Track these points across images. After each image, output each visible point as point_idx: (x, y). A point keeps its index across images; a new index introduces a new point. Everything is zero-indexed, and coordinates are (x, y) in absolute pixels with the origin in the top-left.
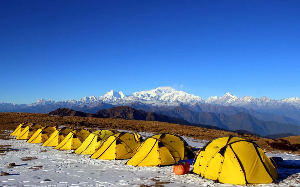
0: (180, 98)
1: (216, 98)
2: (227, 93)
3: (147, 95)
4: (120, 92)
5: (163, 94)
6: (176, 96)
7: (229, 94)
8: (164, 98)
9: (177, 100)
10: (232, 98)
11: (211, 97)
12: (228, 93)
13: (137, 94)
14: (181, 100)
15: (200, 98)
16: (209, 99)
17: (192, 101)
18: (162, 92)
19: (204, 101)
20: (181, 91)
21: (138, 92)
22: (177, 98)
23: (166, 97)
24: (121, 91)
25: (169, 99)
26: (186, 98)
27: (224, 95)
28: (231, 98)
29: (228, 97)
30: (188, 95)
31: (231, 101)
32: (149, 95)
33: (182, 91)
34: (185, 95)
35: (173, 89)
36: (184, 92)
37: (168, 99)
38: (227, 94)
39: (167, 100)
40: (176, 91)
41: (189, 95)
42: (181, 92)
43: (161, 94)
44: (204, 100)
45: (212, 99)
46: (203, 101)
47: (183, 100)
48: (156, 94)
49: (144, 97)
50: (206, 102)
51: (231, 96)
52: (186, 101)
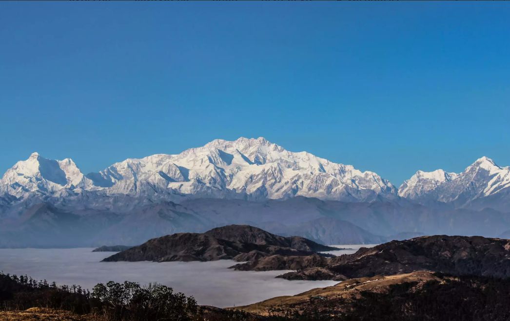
0: (307, 183)
1: (438, 176)
2: (478, 160)
3: (178, 172)
4: (66, 160)
5: (239, 168)
6: (289, 174)
7: (486, 163)
8: (243, 183)
9: (295, 191)
10: (499, 178)
11: (422, 173)
12: (484, 158)
13: (129, 166)
14: (310, 189)
15: (377, 177)
16: (412, 182)
17: (349, 194)
18: (234, 161)
19: (393, 191)
20: (305, 153)
21: (136, 161)
22: (295, 182)
23: (251, 177)
24: (68, 157)
25: (263, 186)
26: (328, 182)
27: (469, 168)
28: (495, 179)
29: (484, 175)
30: (331, 167)
31: (496, 189)
32: (184, 172)
33: (308, 152)
34: (322, 168)
35: (273, 146)
36: (316, 155)
37: (259, 184)
38: (479, 164)
39: (255, 189)
40: (285, 152)
41: (337, 166)
42: (303, 155)
43: (231, 166)
44: (394, 187)
45: (425, 181)
46: (389, 189)
47: (316, 190)
48: (212, 167)
49: (170, 180)
50: (401, 195)
51: (494, 170)
52: (329, 192)
